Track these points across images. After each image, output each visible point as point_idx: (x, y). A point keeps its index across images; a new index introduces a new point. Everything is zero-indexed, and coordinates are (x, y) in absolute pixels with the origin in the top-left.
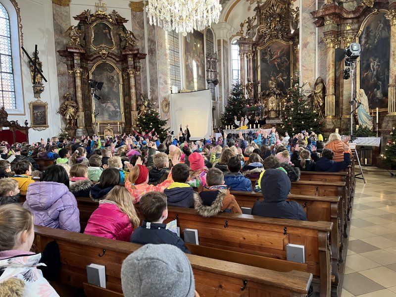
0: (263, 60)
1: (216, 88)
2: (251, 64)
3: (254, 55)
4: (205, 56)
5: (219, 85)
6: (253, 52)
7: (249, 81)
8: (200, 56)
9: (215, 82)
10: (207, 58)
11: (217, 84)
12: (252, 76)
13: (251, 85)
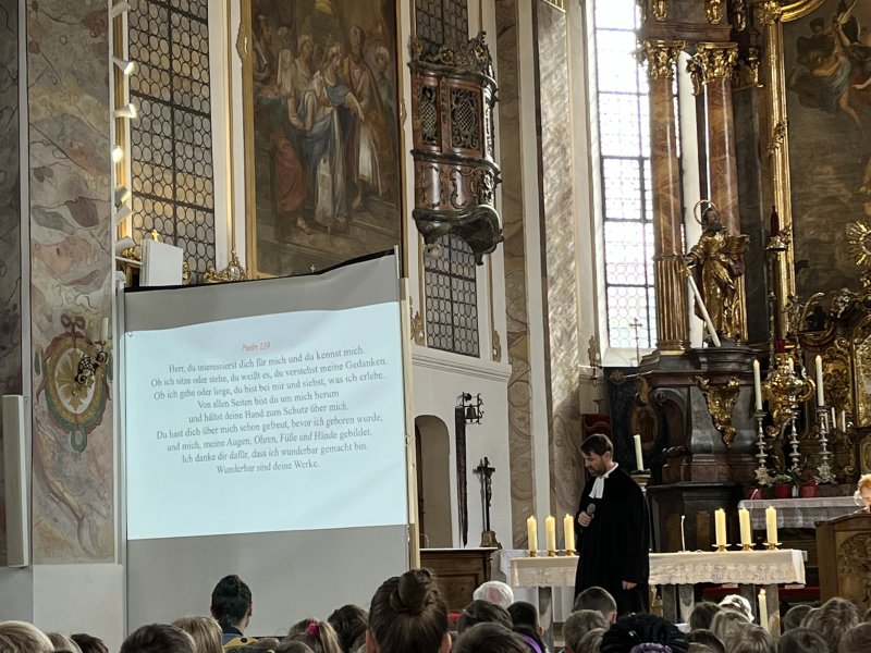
0: (804, 90)
1: (481, 272)
2: (726, 114)
3: (743, 55)
4: (405, 57)
5: (508, 254)
6: (735, 36)
7: (710, 225)
8: (371, 57)
9: (478, 234)
10: (418, 69)
11: (488, 247)
12: (730, 196)
13: (726, 251)
